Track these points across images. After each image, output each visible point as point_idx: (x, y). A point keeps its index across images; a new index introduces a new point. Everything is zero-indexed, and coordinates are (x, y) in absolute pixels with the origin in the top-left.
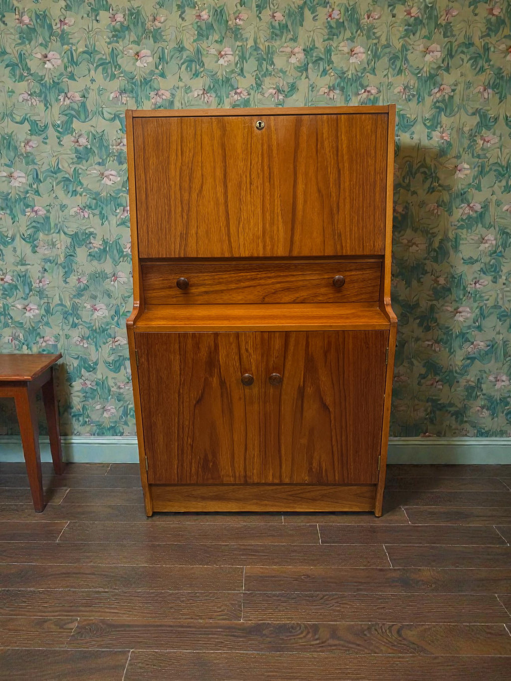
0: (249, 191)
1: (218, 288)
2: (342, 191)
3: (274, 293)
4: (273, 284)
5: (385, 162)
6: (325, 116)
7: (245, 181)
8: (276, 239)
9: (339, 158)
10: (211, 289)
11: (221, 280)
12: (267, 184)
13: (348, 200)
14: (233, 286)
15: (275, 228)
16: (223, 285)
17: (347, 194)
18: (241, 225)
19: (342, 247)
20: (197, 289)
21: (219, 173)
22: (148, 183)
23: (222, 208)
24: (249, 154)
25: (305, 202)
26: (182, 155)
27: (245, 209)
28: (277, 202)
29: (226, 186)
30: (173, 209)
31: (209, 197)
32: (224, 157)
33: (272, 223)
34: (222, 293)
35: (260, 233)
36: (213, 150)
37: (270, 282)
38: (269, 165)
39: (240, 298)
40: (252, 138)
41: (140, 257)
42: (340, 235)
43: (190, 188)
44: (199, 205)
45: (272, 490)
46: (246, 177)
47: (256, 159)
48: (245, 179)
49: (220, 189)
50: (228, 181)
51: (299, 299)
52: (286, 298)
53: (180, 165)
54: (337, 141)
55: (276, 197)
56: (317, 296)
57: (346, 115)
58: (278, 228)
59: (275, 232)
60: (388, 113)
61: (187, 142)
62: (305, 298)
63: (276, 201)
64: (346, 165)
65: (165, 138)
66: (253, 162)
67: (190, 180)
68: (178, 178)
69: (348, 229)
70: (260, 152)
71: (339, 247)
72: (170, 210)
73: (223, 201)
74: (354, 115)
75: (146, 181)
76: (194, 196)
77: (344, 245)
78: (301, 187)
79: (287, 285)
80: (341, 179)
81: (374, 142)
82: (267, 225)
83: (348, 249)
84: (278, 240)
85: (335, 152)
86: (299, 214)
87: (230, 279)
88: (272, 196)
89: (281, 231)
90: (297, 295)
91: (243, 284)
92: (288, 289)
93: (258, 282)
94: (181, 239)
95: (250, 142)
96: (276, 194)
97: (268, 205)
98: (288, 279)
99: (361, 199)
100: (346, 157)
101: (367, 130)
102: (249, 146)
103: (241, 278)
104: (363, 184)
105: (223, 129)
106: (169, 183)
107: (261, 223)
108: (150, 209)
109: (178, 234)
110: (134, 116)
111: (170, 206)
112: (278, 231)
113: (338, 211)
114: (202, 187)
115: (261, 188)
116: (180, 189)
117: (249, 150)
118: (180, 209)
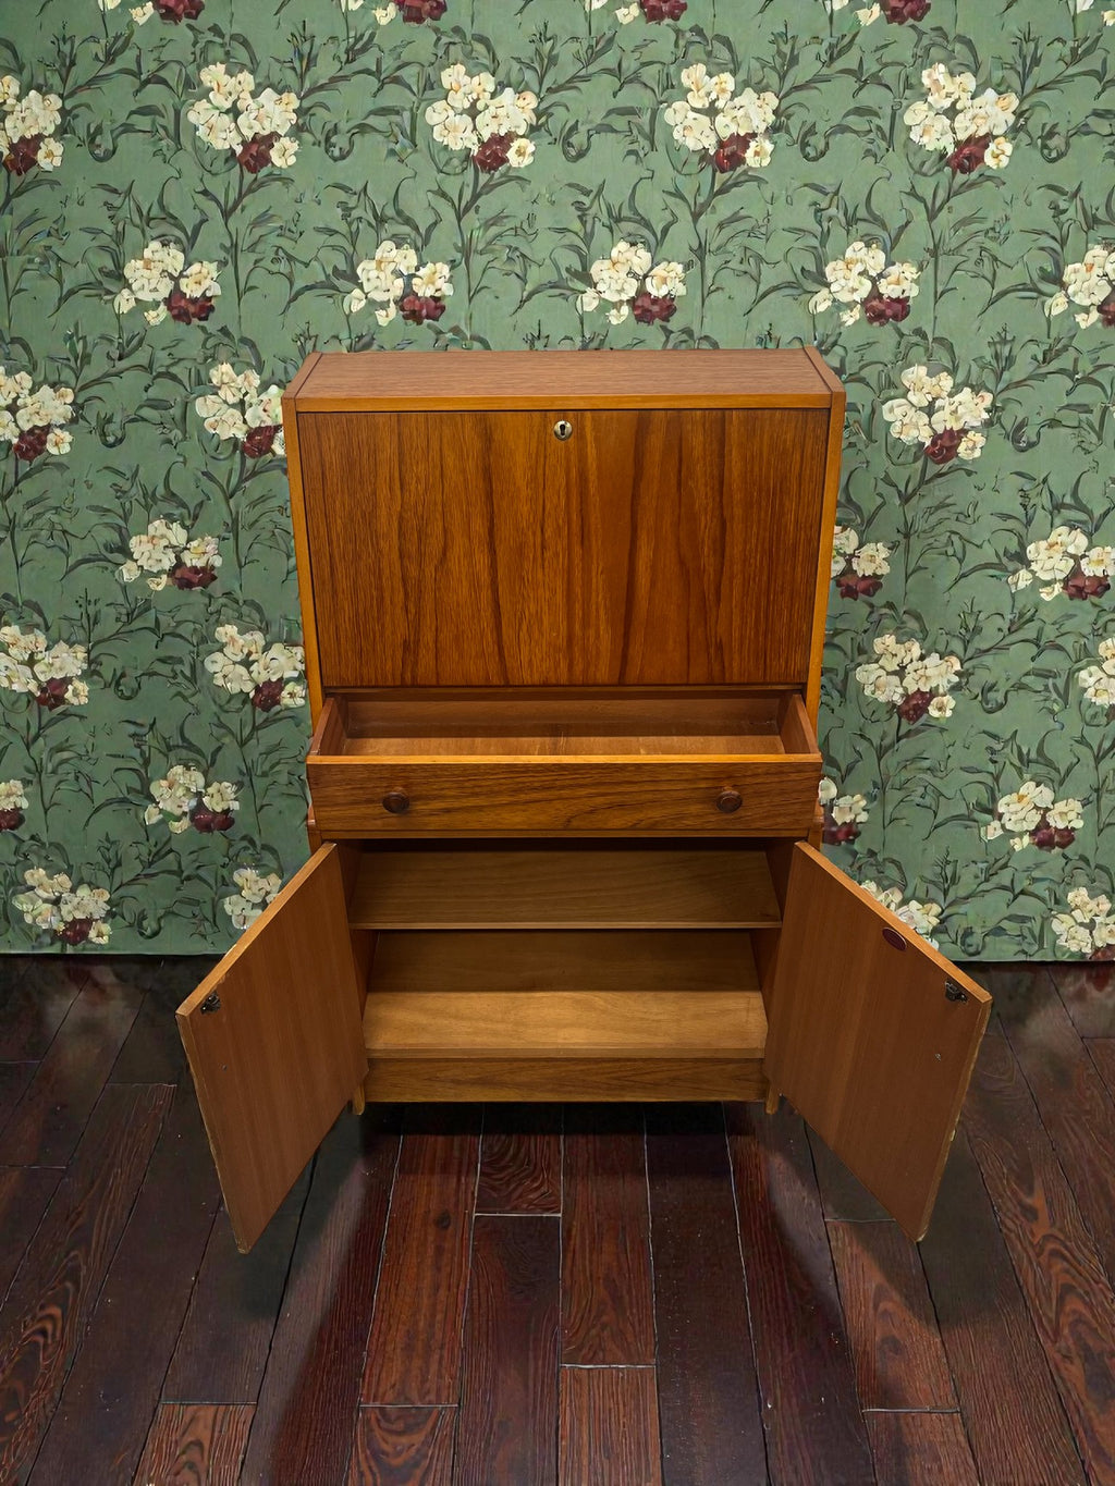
0: (539, 561)
1: (472, 802)
2: (727, 563)
3: (591, 812)
4: (590, 796)
5: (817, 506)
6: (698, 412)
7: (532, 541)
8: (594, 653)
9: (725, 497)
10: (457, 804)
11: (477, 790)
12: (577, 549)
13: (737, 581)
14: (505, 799)
15: (592, 632)
16: (483, 797)
17: (737, 568)
18: (524, 627)
19: (724, 667)
20: (426, 804)
21: (479, 526)
22: (335, 544)
23: (486, 594)
24: (541, 490)
25: (653, 583)
26: (401, 489)
27: (531, 595)
28: (598, 581)
29: (493, 551)
30: (387, 595)
31: (460, 572)
32: (489, 495)
33: (585, 625)
34: (480, 811)
35: (562, 642)
36: (466, 480)
37: (583, 793)
38: (581, 510)
39: (517, 820)
40: (545, 457)
41: (325, 684)
42: (720, 647)
43: (421, 554)
44: (439, 589)
45: (581, 1070)
46: (534, 534)
47: (555, 501)
48: (531, 538)
49: (482, 560)
50: (497, 543)
51: (643, 823)
52: (615, 820)
53: (399, 509)
54: (722, 464)
55: (594, 574)
56: (682, 818)
57: (741, 412)
58: (598, 632)
59: (592, 640)
60: (829, 409)
61: (411, 464)
62: (657, 822)
63: (594, 580)
64: (738, 511)
65: (366, 455)
66: (548, 506)
67: (420, 539)
68: (395, 537)
69: (736, 634)
70: (564, 484)
71: (716, 668)
72: (382, 598)
73: (488, 581)
74: (759, 412)
75: (330, 543)
76: (430, 570)
77: (726, 664)
78: (645, 553)
79: (619, 799)
80: (727, 538)
81: (798, 466)
82: (577, 627)
83: (735, 670)
84: (598, 653)
85: (717, 487)
86: (642, 605)
87: (496, 789)
88: (586, 570)
89: (604, 638)
90: (641, 816)
91: (523, 797)
92: (621, 806)
93: (557, 793)
94: (404, 652)
95: (542, 462)
96: (594, 567)
97: (578, 590)
98: (620, 789)
99: (765, 578)
100: (738, 496)
101: (785, 441)
102: (540, 471)
103: (521, 785)
104: (770, 551)
105: (487, 438)
106: (377, 544)
107: (565, 623)
108: (340, 595)
109: (399, 641)
110: (300, 410)
111: (380, 589)
112: (598, 637)
113: (718, 600)
114: (444, 554)
115: (563, 558)
116: (401, 557)
117: (541, 481)
118: (402, 593)
